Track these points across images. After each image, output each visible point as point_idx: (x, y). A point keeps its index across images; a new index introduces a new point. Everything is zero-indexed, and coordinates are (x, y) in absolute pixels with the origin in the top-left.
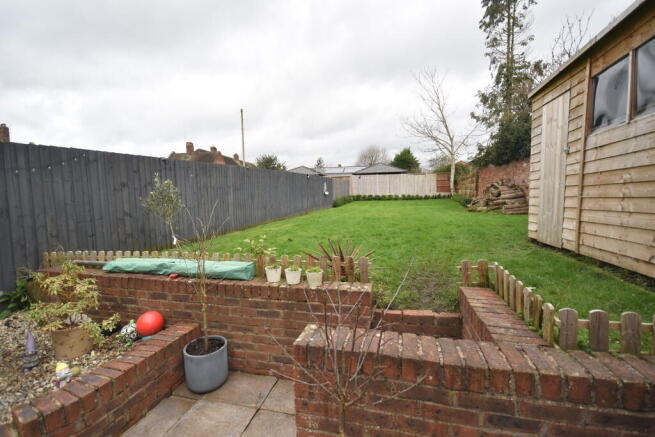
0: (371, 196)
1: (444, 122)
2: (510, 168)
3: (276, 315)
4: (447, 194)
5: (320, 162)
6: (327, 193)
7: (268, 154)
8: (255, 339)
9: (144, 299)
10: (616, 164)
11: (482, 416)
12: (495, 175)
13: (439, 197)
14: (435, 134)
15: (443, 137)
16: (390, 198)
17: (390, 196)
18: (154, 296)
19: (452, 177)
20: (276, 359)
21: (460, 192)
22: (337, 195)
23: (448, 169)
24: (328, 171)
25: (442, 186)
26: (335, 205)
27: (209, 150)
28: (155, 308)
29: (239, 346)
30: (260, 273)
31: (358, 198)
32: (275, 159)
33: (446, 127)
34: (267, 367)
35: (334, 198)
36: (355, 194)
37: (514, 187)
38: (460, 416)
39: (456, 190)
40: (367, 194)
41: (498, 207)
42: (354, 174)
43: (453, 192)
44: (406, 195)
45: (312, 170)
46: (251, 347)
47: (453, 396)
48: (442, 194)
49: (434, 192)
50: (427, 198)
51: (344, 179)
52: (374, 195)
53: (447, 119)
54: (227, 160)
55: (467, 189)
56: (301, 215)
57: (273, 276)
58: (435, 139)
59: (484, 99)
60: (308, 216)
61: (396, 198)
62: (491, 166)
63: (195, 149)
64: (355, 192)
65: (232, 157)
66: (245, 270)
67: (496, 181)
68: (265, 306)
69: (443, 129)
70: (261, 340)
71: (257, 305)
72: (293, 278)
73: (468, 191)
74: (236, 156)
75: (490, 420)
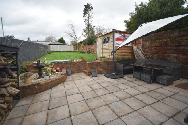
1: (75, 33)
2: (90, 46)
3: (77, 65)
4: (76, 50)
5: (29, 39)
10: (105, 48)
12: (87, 47)
13: (74, 51)
14: (73, 36)
15: (74, 37)
16: (62, 52)
17: (62, 51)
18: (57, 66)
19: (77, 46)
21: (79, 50)
23: (76, 45)
25: (75, 49)
26: (49, 53)
31: (53, 52)
33: (75, 34)
37: (91, 49)
39: (78, 50)
40: (56, 50)
41: (89, 53)
43: (77, 50)
44: (67, 51)
48: (75, 50)
49: (73, 50)
50: (72, 51)
52: (58, 51)
53: (75, 32)
55: (81, 49)
57: (75, 61)
58: (72, 37)
59: (84, 31)
61: (64, 52)
62: (87, 45)
64: (52, 50)
66: (70, 60)
67: (88, 48)
69: (75, 35)
72: (78, 61)
73: (82, 50)
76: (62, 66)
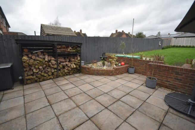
0: (180, 46)
3: (144, 65)
5: (159, 33)
6: (160, 45)
7: (140, 32)
8: (139, 68)
9: (121, 61)
11: (174, 73)
18: (124, 60)
20: (143, 72)
22: (165, 45)
24: (162, 36)
26: (163, 49)
27: (121, 32)
28: (123, 62)
29: (136, 69)
30: (141, 58)
31: (174, 47)
32: (142, 33)
34: (141, 73)
35: (163, 46)
36: (173, 45)
38: (171, 73)
42: (174, 37)
45: (156, 36)
46: (138, 69)
47: (170, 71)
51: (169, 39)
52: (182, 45)
54: (126, 34)
56: (150, 51)
57: (144, 59)
60: (152, 51)
61: (193, 47)
63: (118, 32)
65: (128, 33)
66: (139, 57)
68: (142, 63)
70: (141, 68)
71: (140, 63)
72: (148, 59)
74: (129, 33)
75: (175, 74)
76: (128, 62)
